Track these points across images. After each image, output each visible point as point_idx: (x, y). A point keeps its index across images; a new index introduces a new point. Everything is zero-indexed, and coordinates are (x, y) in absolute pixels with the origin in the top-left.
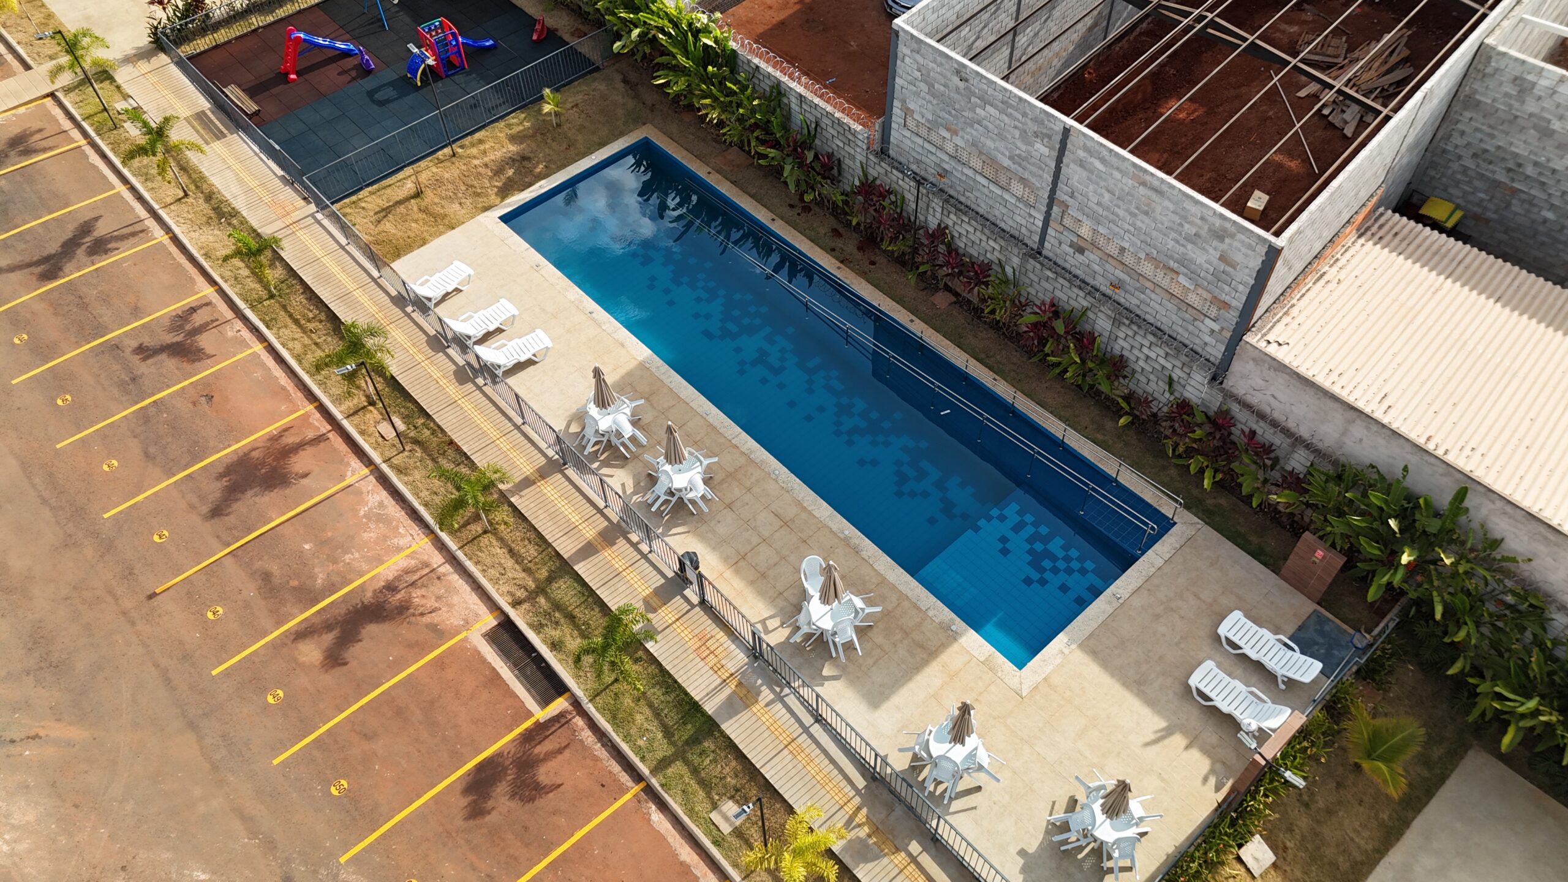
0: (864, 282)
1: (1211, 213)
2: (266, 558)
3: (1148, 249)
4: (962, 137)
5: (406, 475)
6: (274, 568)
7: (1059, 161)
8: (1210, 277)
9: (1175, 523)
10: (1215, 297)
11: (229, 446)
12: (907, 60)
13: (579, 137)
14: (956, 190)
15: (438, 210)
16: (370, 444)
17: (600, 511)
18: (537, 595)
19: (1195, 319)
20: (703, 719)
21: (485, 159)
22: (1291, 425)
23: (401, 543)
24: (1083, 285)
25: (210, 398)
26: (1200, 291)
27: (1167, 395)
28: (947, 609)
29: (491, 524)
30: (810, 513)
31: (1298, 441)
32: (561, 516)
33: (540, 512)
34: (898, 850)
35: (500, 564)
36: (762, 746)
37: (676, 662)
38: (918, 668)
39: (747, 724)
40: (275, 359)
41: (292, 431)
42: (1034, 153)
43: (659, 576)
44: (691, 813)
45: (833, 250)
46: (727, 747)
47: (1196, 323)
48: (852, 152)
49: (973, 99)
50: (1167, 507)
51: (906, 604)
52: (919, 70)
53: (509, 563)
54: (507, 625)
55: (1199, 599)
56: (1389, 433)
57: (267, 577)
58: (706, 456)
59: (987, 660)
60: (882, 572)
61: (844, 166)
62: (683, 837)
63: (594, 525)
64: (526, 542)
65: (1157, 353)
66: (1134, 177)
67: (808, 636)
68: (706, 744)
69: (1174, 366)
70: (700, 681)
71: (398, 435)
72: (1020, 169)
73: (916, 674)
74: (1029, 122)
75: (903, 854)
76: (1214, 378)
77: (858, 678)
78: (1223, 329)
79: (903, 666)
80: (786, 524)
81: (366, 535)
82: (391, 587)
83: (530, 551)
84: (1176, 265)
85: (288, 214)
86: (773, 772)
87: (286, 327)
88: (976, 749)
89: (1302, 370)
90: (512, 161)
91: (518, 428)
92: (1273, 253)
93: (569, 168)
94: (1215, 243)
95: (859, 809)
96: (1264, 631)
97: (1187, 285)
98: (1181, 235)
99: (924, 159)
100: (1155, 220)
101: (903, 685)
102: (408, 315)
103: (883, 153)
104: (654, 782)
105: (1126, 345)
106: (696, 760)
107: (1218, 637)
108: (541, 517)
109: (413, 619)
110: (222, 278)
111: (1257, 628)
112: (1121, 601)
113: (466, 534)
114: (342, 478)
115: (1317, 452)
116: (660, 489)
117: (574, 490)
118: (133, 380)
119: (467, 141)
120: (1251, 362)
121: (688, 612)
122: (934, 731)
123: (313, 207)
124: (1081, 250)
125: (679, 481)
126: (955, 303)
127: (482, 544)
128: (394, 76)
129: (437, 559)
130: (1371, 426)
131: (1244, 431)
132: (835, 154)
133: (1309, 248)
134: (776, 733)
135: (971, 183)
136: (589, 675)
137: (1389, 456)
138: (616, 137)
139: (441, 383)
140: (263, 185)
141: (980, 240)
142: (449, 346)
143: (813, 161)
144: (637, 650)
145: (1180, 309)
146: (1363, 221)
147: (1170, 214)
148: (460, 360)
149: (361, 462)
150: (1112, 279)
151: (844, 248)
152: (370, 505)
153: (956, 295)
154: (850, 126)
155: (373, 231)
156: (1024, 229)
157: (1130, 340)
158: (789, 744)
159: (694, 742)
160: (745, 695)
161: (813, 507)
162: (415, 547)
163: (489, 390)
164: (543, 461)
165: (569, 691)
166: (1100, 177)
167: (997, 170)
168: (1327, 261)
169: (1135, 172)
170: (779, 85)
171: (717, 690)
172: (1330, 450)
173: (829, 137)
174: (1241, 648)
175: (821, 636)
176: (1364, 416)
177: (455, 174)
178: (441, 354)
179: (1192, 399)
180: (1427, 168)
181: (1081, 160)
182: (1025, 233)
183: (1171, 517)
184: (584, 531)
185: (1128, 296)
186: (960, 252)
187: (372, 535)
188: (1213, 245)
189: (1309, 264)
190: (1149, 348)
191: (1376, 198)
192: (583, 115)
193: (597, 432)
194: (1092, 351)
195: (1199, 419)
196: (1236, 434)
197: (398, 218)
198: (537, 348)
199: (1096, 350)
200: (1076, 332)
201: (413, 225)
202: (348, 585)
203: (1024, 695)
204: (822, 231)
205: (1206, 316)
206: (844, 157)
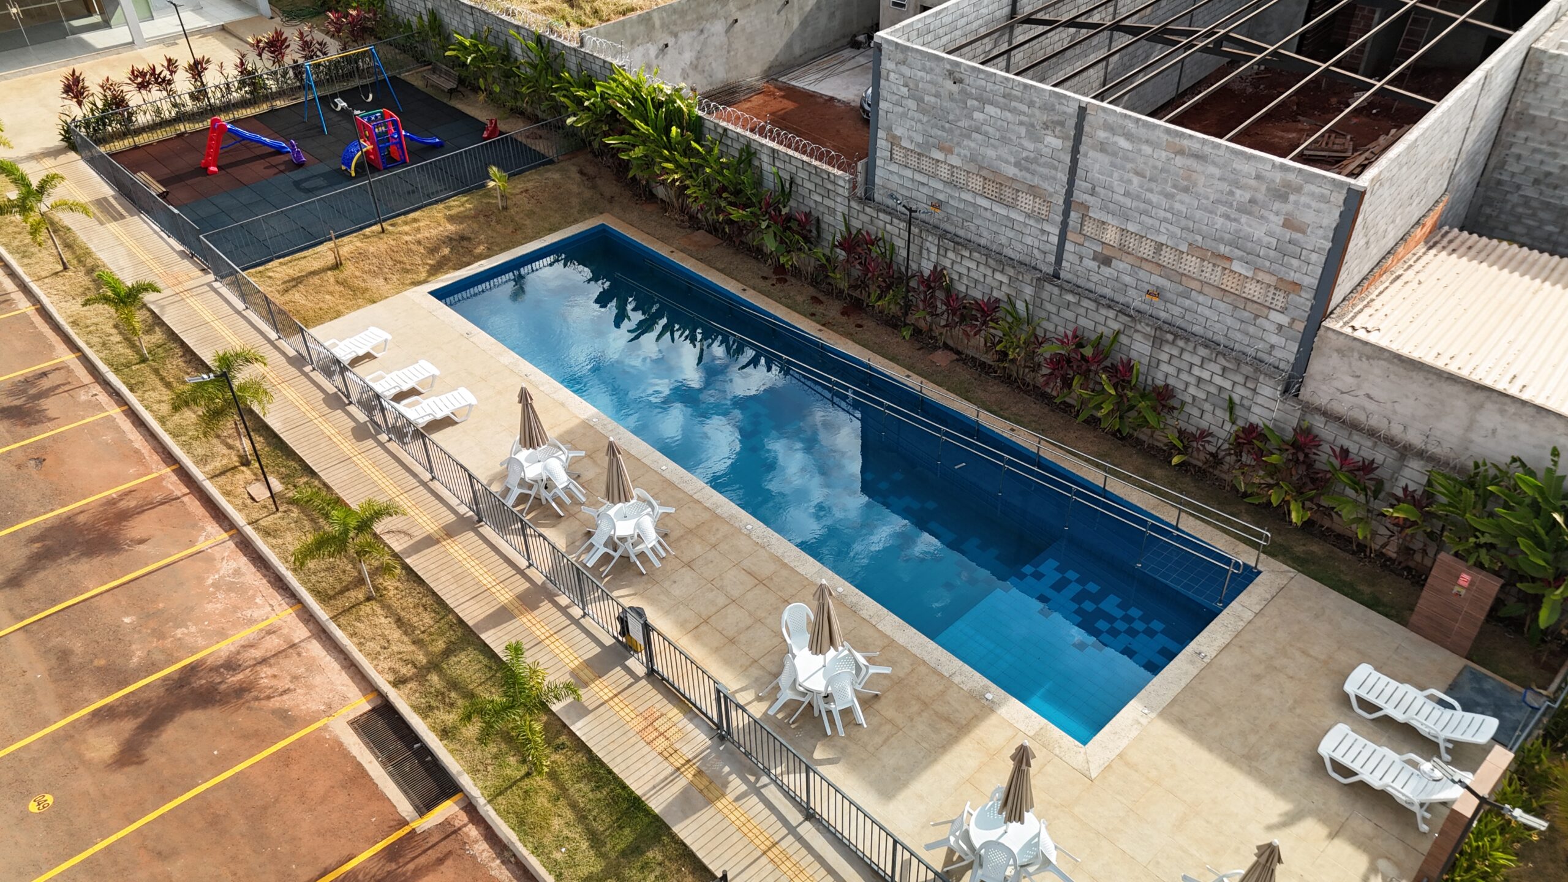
0: (850, 343)
1: (1269, 167)
2: (68, 633)
3: (1191, 237)
4: (959, 155)
5: (274, 537)
6: (78, 646)
7: (1075, 151)
8: (1272, 253)
9: (1259, 572)
10: (1281, 279)
11: (52, 510)
12: (892, 76)
13: (528, 222)
14: (952, 224)
15: (358, 283)
16: (235, 506)
17: (521, 572)
18: (429, 671)
19: (1257, 316)
20: (647, 820)
21: (419, 236)
22: (1396, 431)
23: (255, 615)
24: (1112, 304)
25: (40, 461)
26: (1261, 276)
27: (1228, 426)
28: (978, 675)
29: (377, 589)
30: (792, 569)
31: (1405, 451)
32: (470, 578)
33: (443, 573)
35: (383, 636)
36: (731, 853)
37: (611, 748)
38: (944, 747)
39: (709, 825)
40: (133, 423)
41: (136, 494)
42: (1045, 151)
43: (593, 645)
45: (813, 315)
46: (681, 856)
47: (1258, 321)
48: (831, 204)
49: (970, 103)
50: (1246, 556)
51: (923, 669)
52: (906, 85)
53: (396, 634)
54: (385, 710)
55: (1309, 655)
56: (1531, 411)
57: (64, 655)
58: (661, 504)
59: (1037, 734)
60: (889, 633)
61: (824, 226)
63: (511, 587)
64: (421, 609)
65: (1211, 372)
66: (1169, 147)
67: (791, 706)
68: (650, 854)
69: (1235, 383)
70: (644, 770)
71: (272, 496)
72: (1028, 176)
73: (942, 754)
74: (1037, 112)
76: (1286, 391)
77: (863, 760)
78: (1293, 320)
79: (925, 745)
80: (761, 582)
81: (209, 607)
82: (231, 665)
83: (425, 620)
84: (1228, 248)
85: (180, 283)
87: (153, 390)
88: (1038, 835)
89: (1405, 351)
90: (449, 240)
91: (424, 484)
92: (1355, 199)
93: (513, 250)
94: (1277, 206)
96: (1407, 687)
97: (1243, 272)
98: (1231, 205)
99: (915, 194)
100: (1198, 196)
101: (926, 767)
102: (306, 375)
103: (868, 198)
105: (1171, 370)
107: (1347, 696)
108: (443, 579)
109: (254, 704)
110: (88, 344)
111: (1397, 684)
112: (1207, 660)
113: (343, 602)
114: (192, 543)
115: (1432, 459)
116: (599, 540)
117: (489, 549)
119: (400, 220)
120: (1335, 355)
121: (630, 686)
122: (975, 814)
123: (211, 277)
124: (1106, 261)
125: (624, 529)
126: (957, 360)
127: (361, 613)
128: (327, 169)
129: (301, 632)
130: (1507, 408)
131: (1334, 451)
132: (813, 212)
133: (1384, 227)
134: (750, 835)
135: (971, 209)
136: (490, 768)
137: (1535, 447)
138: (569, 224)
139: (335, 440)
140: (157, 258)
141: (985, 275)
142: (351, 403)
143: (789, 221)
144: (559, 733)
145: (1236, 307)
146: (1430, 232)
147: (1216, 182)
148: (362, 417)
149: (221, 526)
150: (1148, 287)
151: (826, 313)
152: (221, 573)
153: (958, 353)
154: (829, 174)
155: (278, 299)
156: (1035, 251)
157: (1175, 361)
158: (769, 849)
159: (633, 852)
160: (706, 787)
161: (796, 564)
162: (273, 619)
163: (394, 446)
164: (452, 518)
165: (462, 791)
166: (1126, 159)
167: (1001, 185)
168: (1400, 264)
169: (1170, 139)
170: (748, 146)
171: (668, 781)
172: (1452, 455)
173: (806, 192)
174: (1381, 709)
175: (810, 705)
176: (1495, 395)
177: (382, 250)
178: (339, 411)
179: (1261, 424)
180: (1481, 206)
181: (1102, 143)
182: (1038, 256)
183: (1253, 565)
184: (498, 594)
185: (1169, 305)
186: (961, 295)
187: (218, 605)
188: (1274, 209)
189: (1384, 258)
190: (1201, 366)
191: (1441, 205)
192: (533, 201)
193: (523, 483)
194: (1129, 382)
195: (1274, 443)
196: (1324, 457)
197: (310, 289)
198: (458, 405)
199: (1133, 382)
200: (1107, 363)
201: (328, 297)
202: (173, 663)
203: (1093, 777)
204: (800, 299)
205: (1270, 308)
206: (823, 213)
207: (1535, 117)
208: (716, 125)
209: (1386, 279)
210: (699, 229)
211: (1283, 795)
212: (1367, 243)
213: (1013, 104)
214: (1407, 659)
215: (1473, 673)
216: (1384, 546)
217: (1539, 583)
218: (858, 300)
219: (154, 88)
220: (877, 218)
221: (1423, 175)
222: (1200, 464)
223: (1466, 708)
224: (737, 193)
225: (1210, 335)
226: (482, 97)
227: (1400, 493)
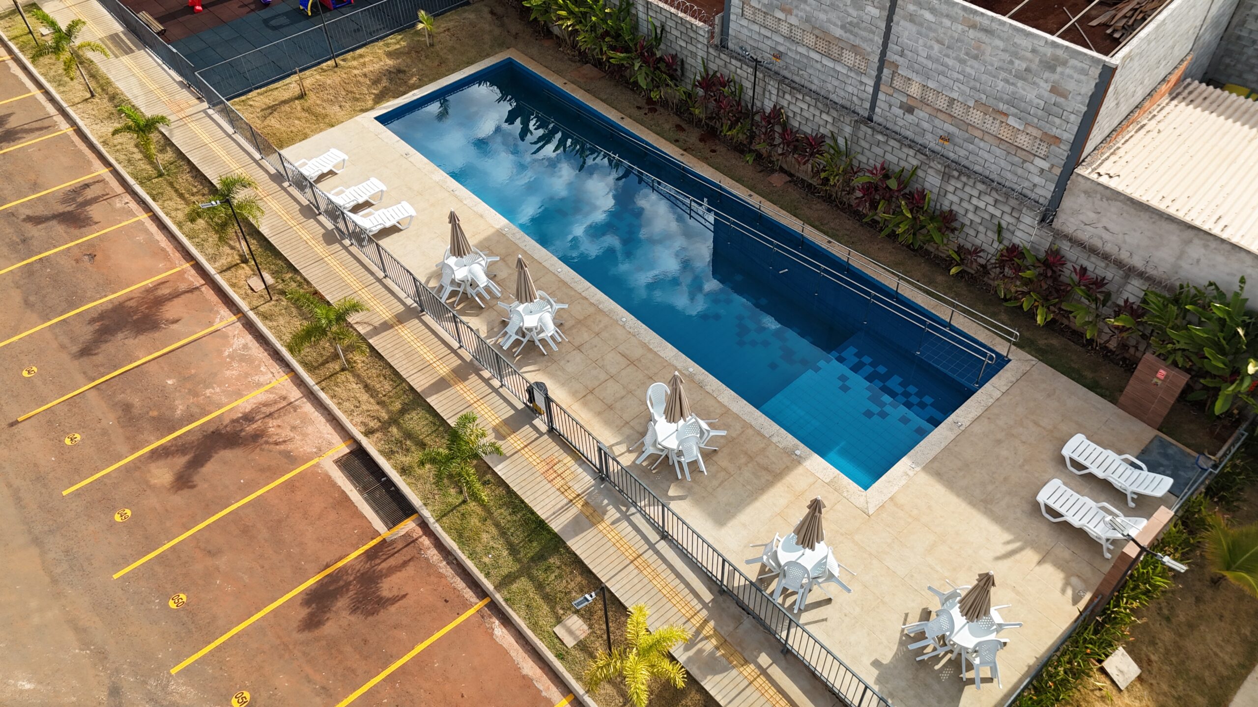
0: (706, 166)
1: (1042, 43)
2: (128, 391)
3: (977, 96)
4: (796, 16)
5: (271, 321)
6: (136, 401)
7: (889, 20)
8: (1040, 113)
9: (1009, 360)
10: (1046, 133)
11: (106, 296)
13: (450, 57)
14: (790, 71)
15: (319, 110)
16: (240, 295)
17: (454, 352)
18: (390, 425)
19: (1025, 161)
20: (549, 537)
21: (365, 70)
22: (1124, 256)
23: (261, 380)
24: (913, 144)
25: (92, 257)
26: (1030, 130)
27: (996, 245)
28: (791, 436)
29: (349, 362)
30: (656, 354)
31: (1130, 272)
32: (416, 356)
33: (397, 351)
34: (746, 662)
35: (355, 398)
36: (608, 561)
37: (523, 484)
38: (763, 489)
39: (593, 541)
40: (158, 227)
41: (167, 284)
42: (865, 18)
43: (509, 408)
44: (534, 626)
45: (677, 141)
46: (572, 563)
47: (1026, 165)
48: (694, 49)
50: (1002, 347)
51: (750, 432)
53: (364, 397)
54: (359, 452)
55: (1039, 426)
56: (1228, 247)
57: (127, 408)
58: (558, 302)
59: (831, 481)
60: (726, 404)
61: (686, 66)
62: (526, 651)
63: (447, 363)
64: (382, 379)
65: (986, 203)
66: (965, 22)
67: (653, 458)
68: (551, 560)
69: (1003, 212)
70: (547, 501)
71: (267, 288)
72: (852, 37)
73: (761, 494)
75: (752, 666)
76: (1043, 220)
77: (704, 498)
78: (1053, 166)
79: (749, 487)
80: (632, 363)
81: (228, 373)
82: (248, 418)
83: (385, 386)
84: (1006, 106)
85: (182, 110)
86: (618, 586)
87: (171, 199)
88: (826, 557)
89: (1136, 196)
90: (389, 73)
91: (379, 280)
92: (1108, 73)
93: (441, 80)
94: (1047, 75)
95: (706, 622)
96: (1109, 452)
97: (1017, 126)
98: (1011, 72)
99: (761, 45)
100: (984, 63)
101: (749, 504)
102: (285, 189)
103: (723, 46)
104: (499, 597)
105: (955, 199)
106: (541, 575)
107: (1063, 458)
108: (397, 356)
109: (266, 447)
110: (117, 160)
111: (1102, 449)
112: (962, 428)
113: (324, 372)
114: (211, 324)
115: (1149, 279)
116: (511, 329)
117: (430, 333)
118: (24, 241)
119: (349, 56)
120: (1083, 195)
121: (536, 439)
122: (782, 540)
123: (205, 105)
124: (910, 110)
125: (530, 321)
126: (790, 182)
127: (339, 380)
128: (288, 9)
129: (295, 394)
130: (1209, 243)
131: (1075, 269)
132: (679, 55)
133: (1134, 89)
134: (622, 549)
135: (805, 61)
136: (437, 497)
137: (1228, 274)
138: (483, 58)
139: (310, 244)
140: (162, 88)
141: (814, 115)
142: (320, 214)
143: (658, 63)
144: (485, 473)
145: (1009, 153)
146: (1175, 85)
147: (1000, 53)
148: (330, 225)
149: (230, 310)
150: (941, 133)
151: (688, 139)
152: (234, 347)
153: (791, 175)
154: (692, 24)
155: (257, 124)
156: (855, 98)
157: (959, 193)
158: (635, 559)
159: (539, 559)
160: (591, 514)
161: (659, 349)
162: (274, 383)
163: (354, 249)
164: (401, 308)
165: (417, 512)
166: (930, 29)
167: (830, 43)
168: (1146, 115)
169: (966, 15)
171: (564, 509)
172: (1164, 276)
173: (672, 38)
174: (1087, 468)
175: (667, 457)
176: (1202, 233)
177: (337, 82)
178: (312, 220)
179: (1021, 245)
180: (1223, 56)
181: (911, 15)
182: (856, 102)
183: (1005, 354)
184: (438, 368)
185: (957, 148)
186: (795, 130)
187: (234, 372)
188: (1044, 77)
189: (1132, 112)
190: (979, 198)
191: (1186, 63)
192: (454, 38)
193: (453, 282)
194: (922, 208)
195: (1029, 261)
196: (1067, 272)
197: (282, 115)
198: (402, 217)
199: (925, 208)
200: (907, 191)
201: (296, 122)
202: (206, 415)
203: (870, 513)
204: (667, 126)
205: (1035, 155)
206: (687, 56)
209: (1132, 128)
210: (587, 63)
211: (1008, 529)
212: (1117, 104)
214: (1113, 429)
215: (1161, 441)
216: (1108, 341)
217: (1218, 379)
218: (713, 128)
220: (730, 63)
221: (1171, 43)
222: (973, 272)
223: (1151, 469)
224: (617, 36)
225: (987, 173)
227: (1121, 303)
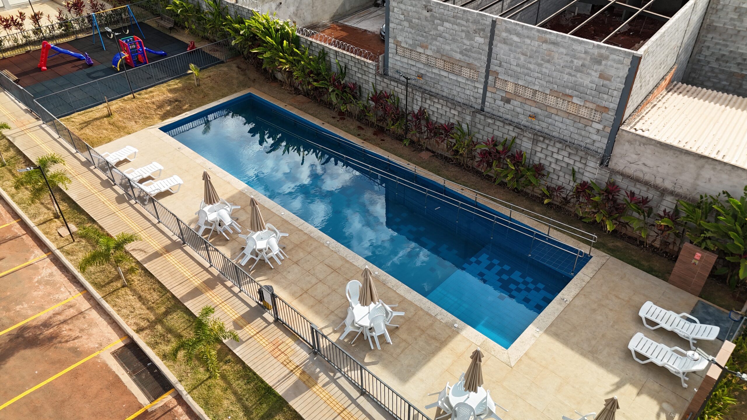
0: (378, 149)
1: (591, 47)
3: (551, 86)
4: (431, 49)
5: (72, 255)
7: (491, 44)
8: (594, 92)
9: (591, 257)
10: (598, 106)
12: (396, 10)
13: (210, 92)
14: (429, 86)
15: (121, 124)
16: (51, 240)
17: (206, 270)
18: (156, 323)
19: (586, 126)
20: (275, 399)
21: (153, 100)
22: (659, 181)
23: (60, 297)
24: (511, 123)
26: (588, 104)
27: (572, 184)
28: (450, 315)
29: (128, 281)
30: (351, 264)
31: (664, 192)
32: (178, 274)
33: (164, 272)
35: (131, 306)
37: (255, 361)
38: (434, 353)
39: (309, 400)
42: (475, 44)
43: (245, 306)
45: (359, 135)
47: (587, 128)
48: (366, 78)
49: (436, 21)
50: (585, 249)
51: (421, 312)
52: (403, 14)
53: (138, 305)
54: (132, 346)
55: (619, 298)
56: (729, 168)
58: (281, 232)
59: (482, 344)
60: (403, 294)
61: (363, 90)
63: (201, 278)
64: (152, 291)
65: (563, 156)
66: (540, 39)
67: (351, 335)
69: (575, 161)
70: (273, 372)
71: (71, 234)
72: (467, 58)
73: (433, 357)
74: (470, 24)
76: (601, 164)
77: (391, 362)
78: (605, 127)
79: (423, 352)
80: (335, 271)
81: (35, 294)
82: (46, 324)
83: (154, 296)
84: (570, 91)
85: (24, 125)
87: (8, 180)
88: (486, 398)
89: (663, 140)
90: (170, 102)
91: (154, 225)
92: (636, 61)
93: (203, 107)
94: (596, 67)
96: (671, 313)
97: (579, 103)
98: (572, 68)
99: (409, 71)
100: (554, 64)
101: (424, 364)
102: (91, 171)
103: (385, 74)
105: (542, 156)
107: (640, 318)
108: (164, 274)
109: (59, 345)
111: (666, 311)
112: (567, 302)
113: (109, 289)
114: (27, 260)
115: (678, 195)
116: (248, 251)
117: (189, 258)
119: (143, 92)
120: (627, 144)
121: (265, 327)
122: (451, 388)
123: (41, 122)
124: (508, 101)
125: (261, 245)
126: (433, 156)
127: (119, 294)
128: (105, 67)
129: (85, 305)
130: (716, 167)
131: (627, 194)
132: (357, 83)
133: (648, 79)
134: (331, 405)
135: (438, 78)
136: (189, 375)
137: (731, 186)
138: (232, 93)
139: (106, 204)
140: (12, 113)
141: (446, 112)
142: (115, 184)
143: (345, 88)
144: (227, 354)
145: (575, 121)
146: (668, 84)
147: (564, 56)
148: (121, 191)
149: (43, 250)
150: (529, 113)
151: (366, 134)
152: (42, 275)
153: (433, 152)
154: (365, 62)
155: (77, 133)
156: (471, 98)
157: (544, 151)
158: (342, 412)
159: (268, 417)
160: (307, 380)
161: (353, 260)
162: (70, 299)
163: (138, 206)
164: (169, 242)
165: (174, 387)
166: (517, 47)
167: (453, 64)
168: (655, 99)
169: (540, 35)
170: (323, 50)
171: (286, 378)
172: (688, 193)
173: (353, 73)
174: (658, 324)
175: (362, 334)
176: (710, 160)
177: (134, 107)
178: (109, 189)
179: (589, 182)
181: (504, 39)
182: (473, 100)
183: (588, 253)
184: (194, 281)
185: (540, 122)
186: (434, 122)
187: (40, 293)
188: (594, 69)
189: (648, 95)
190: (558, 153)
191: (674, 70)
192: (213, 82)
193: (207, 223)
194: (521, 163)
195: (596, 190)
196: (622, 197)
197: (94, 127)
198: (173, 184)
199: (523, 163)
200: (509, 154)
201: (104, 131)
202: (14, 324)
203: (512, 366)
204: (352, 127)
205: (593, 121)
206: (362, 83)
207: (716, 27)
208: (307, 40)
209: (649, 106)
210: (300, 94)
211: (611, 371)
212: (641, 86)
213: (458, 21)
214: (669, 298)
215: (703, 304)
216: (654, 241)
217: (737, 257)
218: (381, 127)
219: (13, 28)
220: (390, 84)
221: (666, 53)
222: (558, 204)
223: (702, 322)
224: (318, 74)
225: (562, 137)
226: (187, 31)
227: (662, 214)
